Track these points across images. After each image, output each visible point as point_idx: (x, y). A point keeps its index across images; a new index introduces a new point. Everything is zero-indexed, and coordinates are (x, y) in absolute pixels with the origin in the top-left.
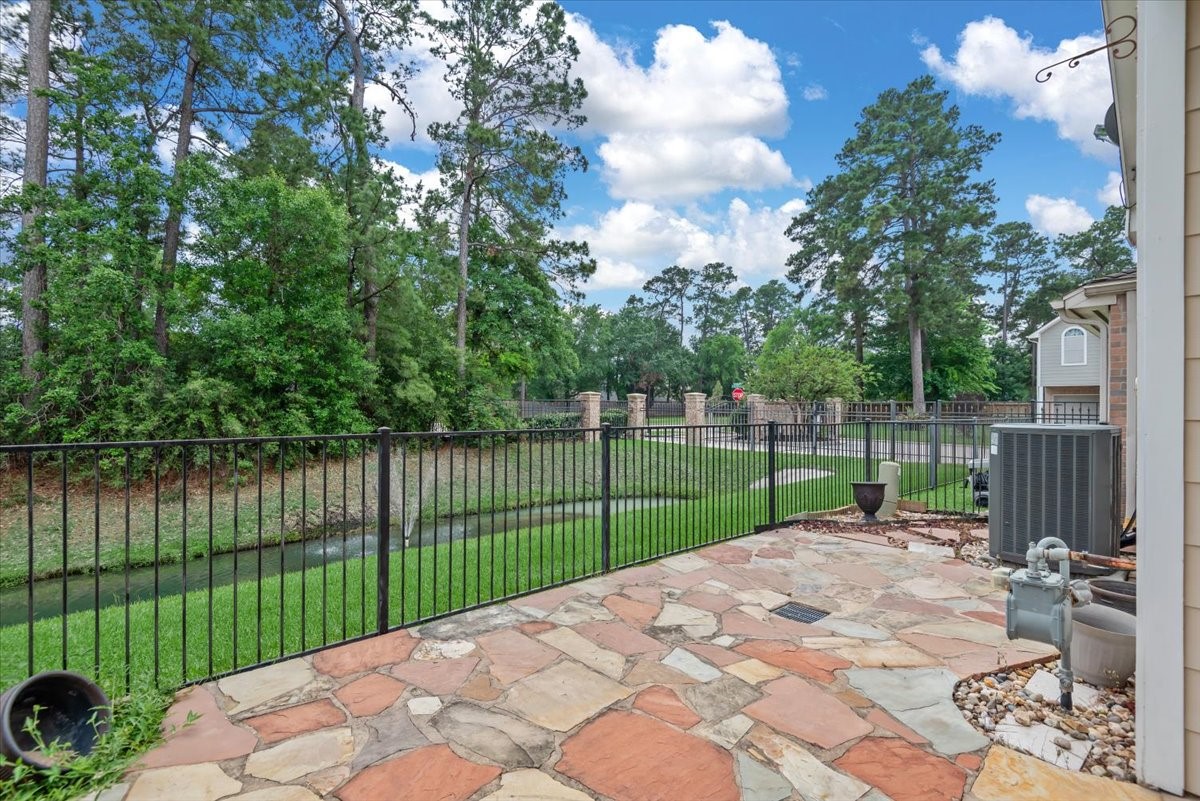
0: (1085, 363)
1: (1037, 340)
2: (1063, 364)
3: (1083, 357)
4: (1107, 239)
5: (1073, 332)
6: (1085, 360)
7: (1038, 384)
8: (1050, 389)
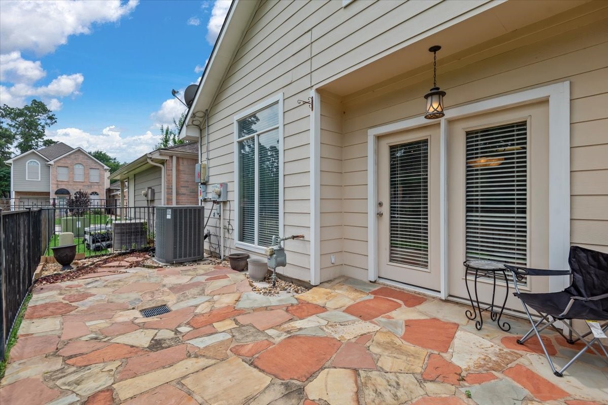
0: (40, 180)
1: (11, 164)
2: (27, 179)
3: (38, 177)
4: (31, 116)
5: (33, 163)
6: (40, 178)
7: (12, 189)
8: (17, 193)
